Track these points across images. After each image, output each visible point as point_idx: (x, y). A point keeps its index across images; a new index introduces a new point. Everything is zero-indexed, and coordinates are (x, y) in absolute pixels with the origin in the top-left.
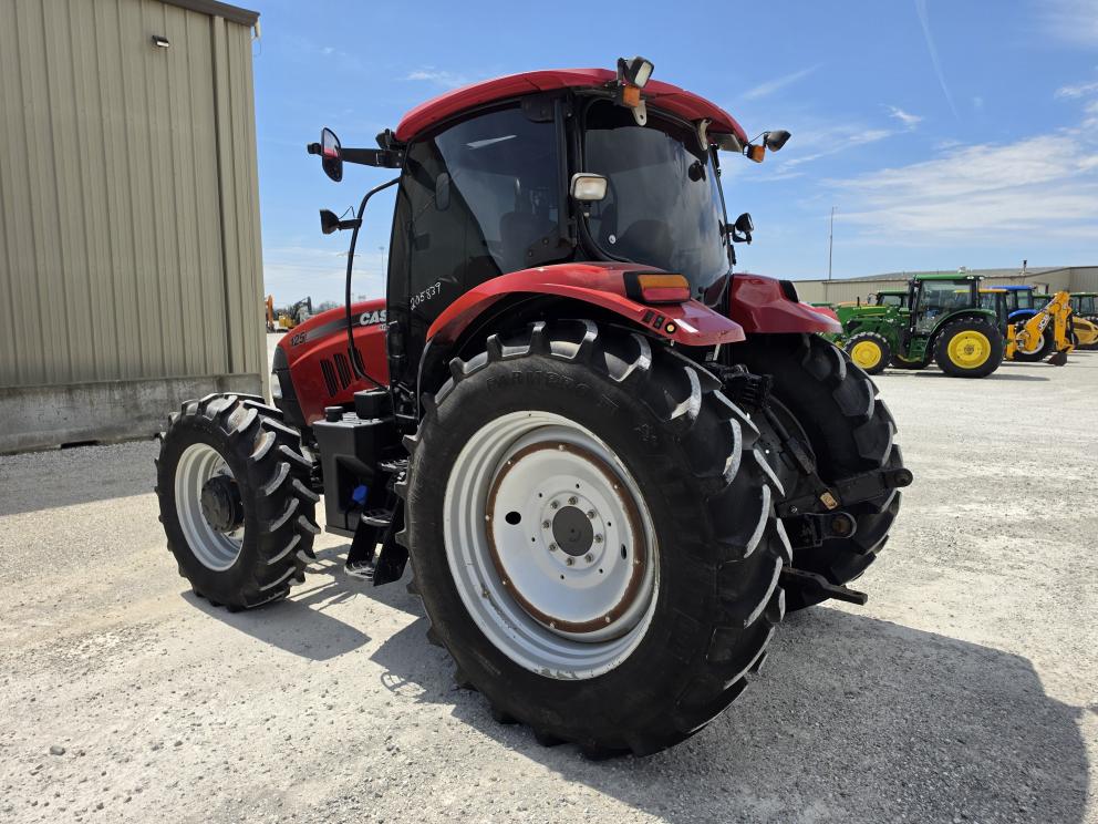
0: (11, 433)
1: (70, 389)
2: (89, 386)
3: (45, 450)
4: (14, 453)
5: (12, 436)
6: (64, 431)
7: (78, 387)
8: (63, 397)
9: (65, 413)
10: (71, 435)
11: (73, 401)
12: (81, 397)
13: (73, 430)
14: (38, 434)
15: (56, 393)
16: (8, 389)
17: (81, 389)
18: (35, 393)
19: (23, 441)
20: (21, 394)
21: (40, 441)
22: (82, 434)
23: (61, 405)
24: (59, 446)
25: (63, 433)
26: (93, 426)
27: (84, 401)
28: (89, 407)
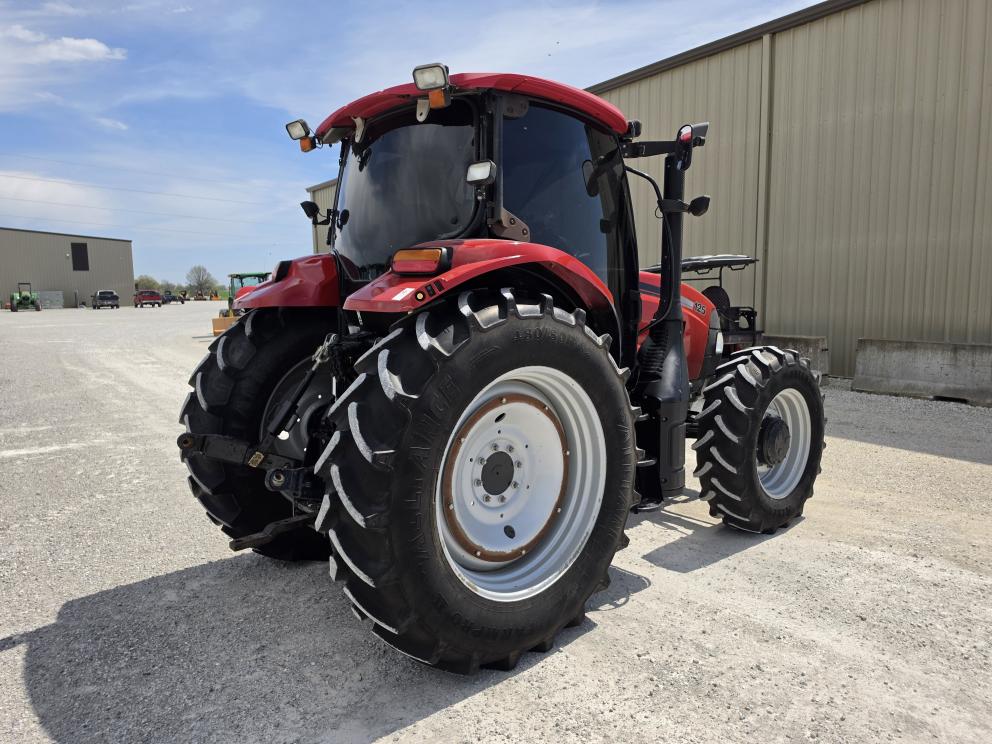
0: (902, 378)
1: (956, 349)
2: (974, 348)
3: (920, 398)
4: (896, 395)
5: (901, 381)
6: (942, 385)
7: (963, 348)
8: (949, 354)
9: (947, 369)
10: (947, 390)
11: (956, 360)
12: (965, 357)
13: (951, 386)
14: (921, 384)
15: (943, 350)
16: (907, 342)
17: (964, 349)
18: (926, 349)
19: (908, 387)
20: (915, 347)
21: (920, 390)
22: (956, 391)
23: (945, 361)
24: (931, 397)
25: (941, 387)
26: (970, 386)
27: (967, 361)
28: (970, 368)
